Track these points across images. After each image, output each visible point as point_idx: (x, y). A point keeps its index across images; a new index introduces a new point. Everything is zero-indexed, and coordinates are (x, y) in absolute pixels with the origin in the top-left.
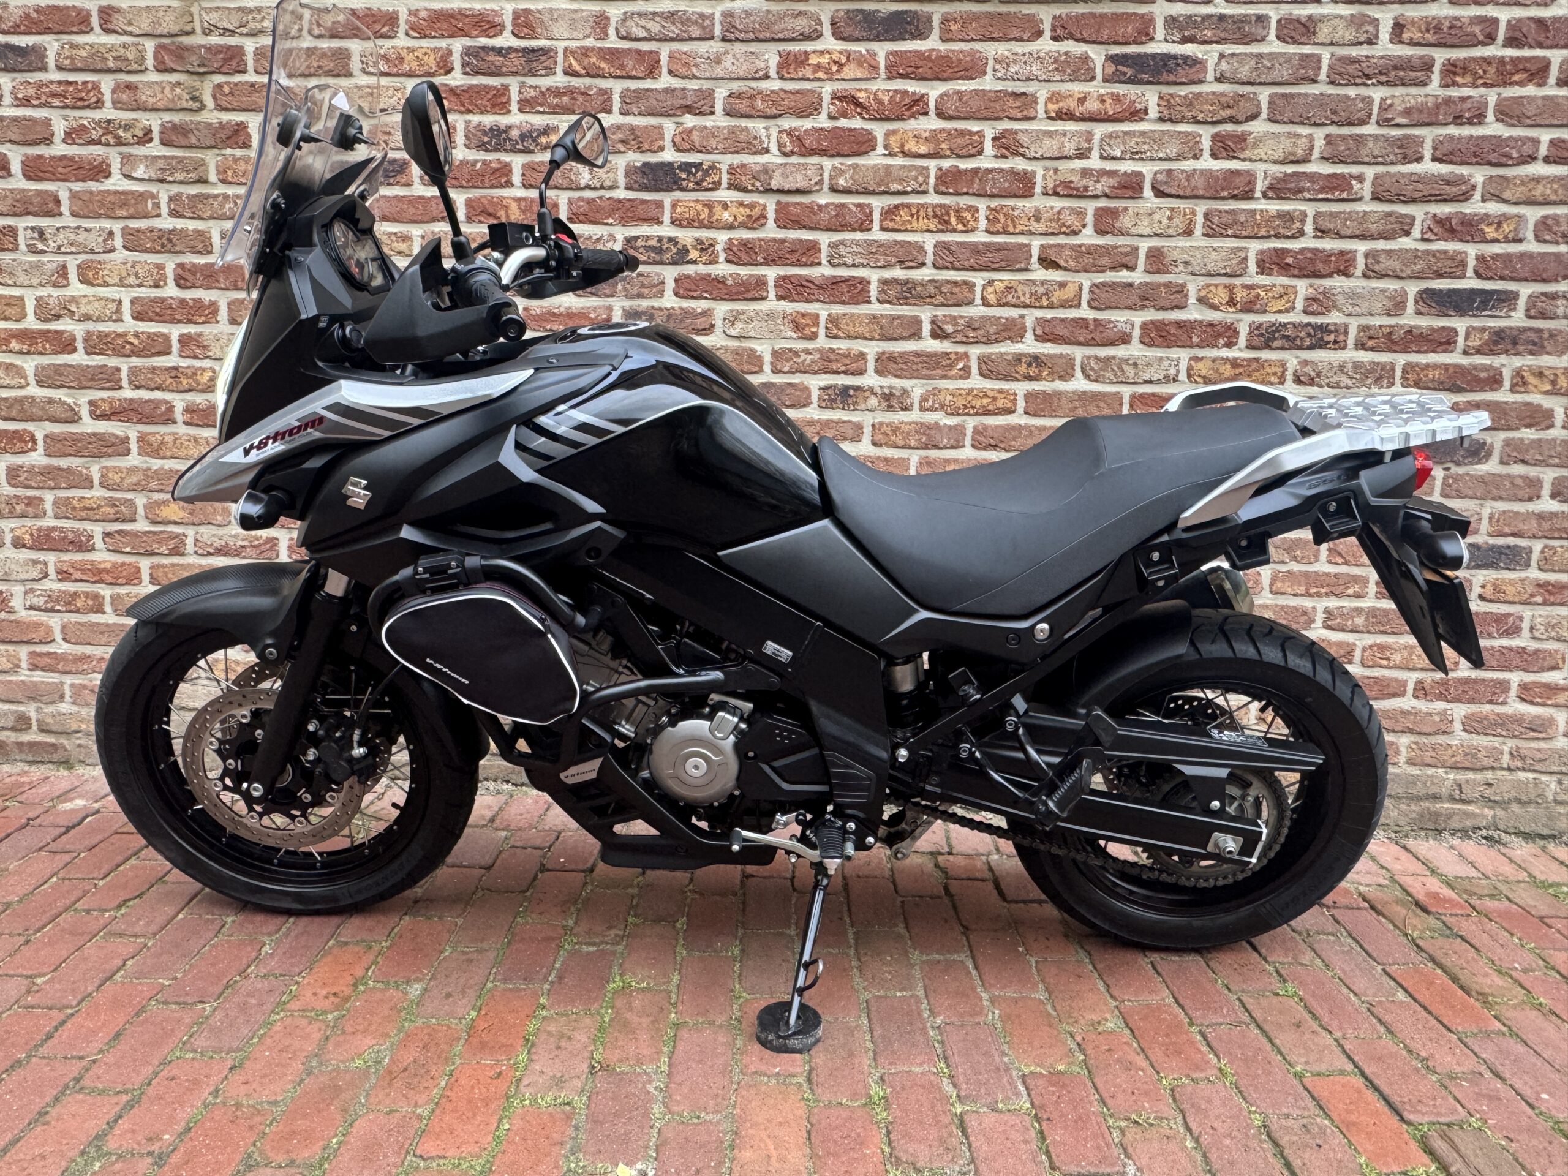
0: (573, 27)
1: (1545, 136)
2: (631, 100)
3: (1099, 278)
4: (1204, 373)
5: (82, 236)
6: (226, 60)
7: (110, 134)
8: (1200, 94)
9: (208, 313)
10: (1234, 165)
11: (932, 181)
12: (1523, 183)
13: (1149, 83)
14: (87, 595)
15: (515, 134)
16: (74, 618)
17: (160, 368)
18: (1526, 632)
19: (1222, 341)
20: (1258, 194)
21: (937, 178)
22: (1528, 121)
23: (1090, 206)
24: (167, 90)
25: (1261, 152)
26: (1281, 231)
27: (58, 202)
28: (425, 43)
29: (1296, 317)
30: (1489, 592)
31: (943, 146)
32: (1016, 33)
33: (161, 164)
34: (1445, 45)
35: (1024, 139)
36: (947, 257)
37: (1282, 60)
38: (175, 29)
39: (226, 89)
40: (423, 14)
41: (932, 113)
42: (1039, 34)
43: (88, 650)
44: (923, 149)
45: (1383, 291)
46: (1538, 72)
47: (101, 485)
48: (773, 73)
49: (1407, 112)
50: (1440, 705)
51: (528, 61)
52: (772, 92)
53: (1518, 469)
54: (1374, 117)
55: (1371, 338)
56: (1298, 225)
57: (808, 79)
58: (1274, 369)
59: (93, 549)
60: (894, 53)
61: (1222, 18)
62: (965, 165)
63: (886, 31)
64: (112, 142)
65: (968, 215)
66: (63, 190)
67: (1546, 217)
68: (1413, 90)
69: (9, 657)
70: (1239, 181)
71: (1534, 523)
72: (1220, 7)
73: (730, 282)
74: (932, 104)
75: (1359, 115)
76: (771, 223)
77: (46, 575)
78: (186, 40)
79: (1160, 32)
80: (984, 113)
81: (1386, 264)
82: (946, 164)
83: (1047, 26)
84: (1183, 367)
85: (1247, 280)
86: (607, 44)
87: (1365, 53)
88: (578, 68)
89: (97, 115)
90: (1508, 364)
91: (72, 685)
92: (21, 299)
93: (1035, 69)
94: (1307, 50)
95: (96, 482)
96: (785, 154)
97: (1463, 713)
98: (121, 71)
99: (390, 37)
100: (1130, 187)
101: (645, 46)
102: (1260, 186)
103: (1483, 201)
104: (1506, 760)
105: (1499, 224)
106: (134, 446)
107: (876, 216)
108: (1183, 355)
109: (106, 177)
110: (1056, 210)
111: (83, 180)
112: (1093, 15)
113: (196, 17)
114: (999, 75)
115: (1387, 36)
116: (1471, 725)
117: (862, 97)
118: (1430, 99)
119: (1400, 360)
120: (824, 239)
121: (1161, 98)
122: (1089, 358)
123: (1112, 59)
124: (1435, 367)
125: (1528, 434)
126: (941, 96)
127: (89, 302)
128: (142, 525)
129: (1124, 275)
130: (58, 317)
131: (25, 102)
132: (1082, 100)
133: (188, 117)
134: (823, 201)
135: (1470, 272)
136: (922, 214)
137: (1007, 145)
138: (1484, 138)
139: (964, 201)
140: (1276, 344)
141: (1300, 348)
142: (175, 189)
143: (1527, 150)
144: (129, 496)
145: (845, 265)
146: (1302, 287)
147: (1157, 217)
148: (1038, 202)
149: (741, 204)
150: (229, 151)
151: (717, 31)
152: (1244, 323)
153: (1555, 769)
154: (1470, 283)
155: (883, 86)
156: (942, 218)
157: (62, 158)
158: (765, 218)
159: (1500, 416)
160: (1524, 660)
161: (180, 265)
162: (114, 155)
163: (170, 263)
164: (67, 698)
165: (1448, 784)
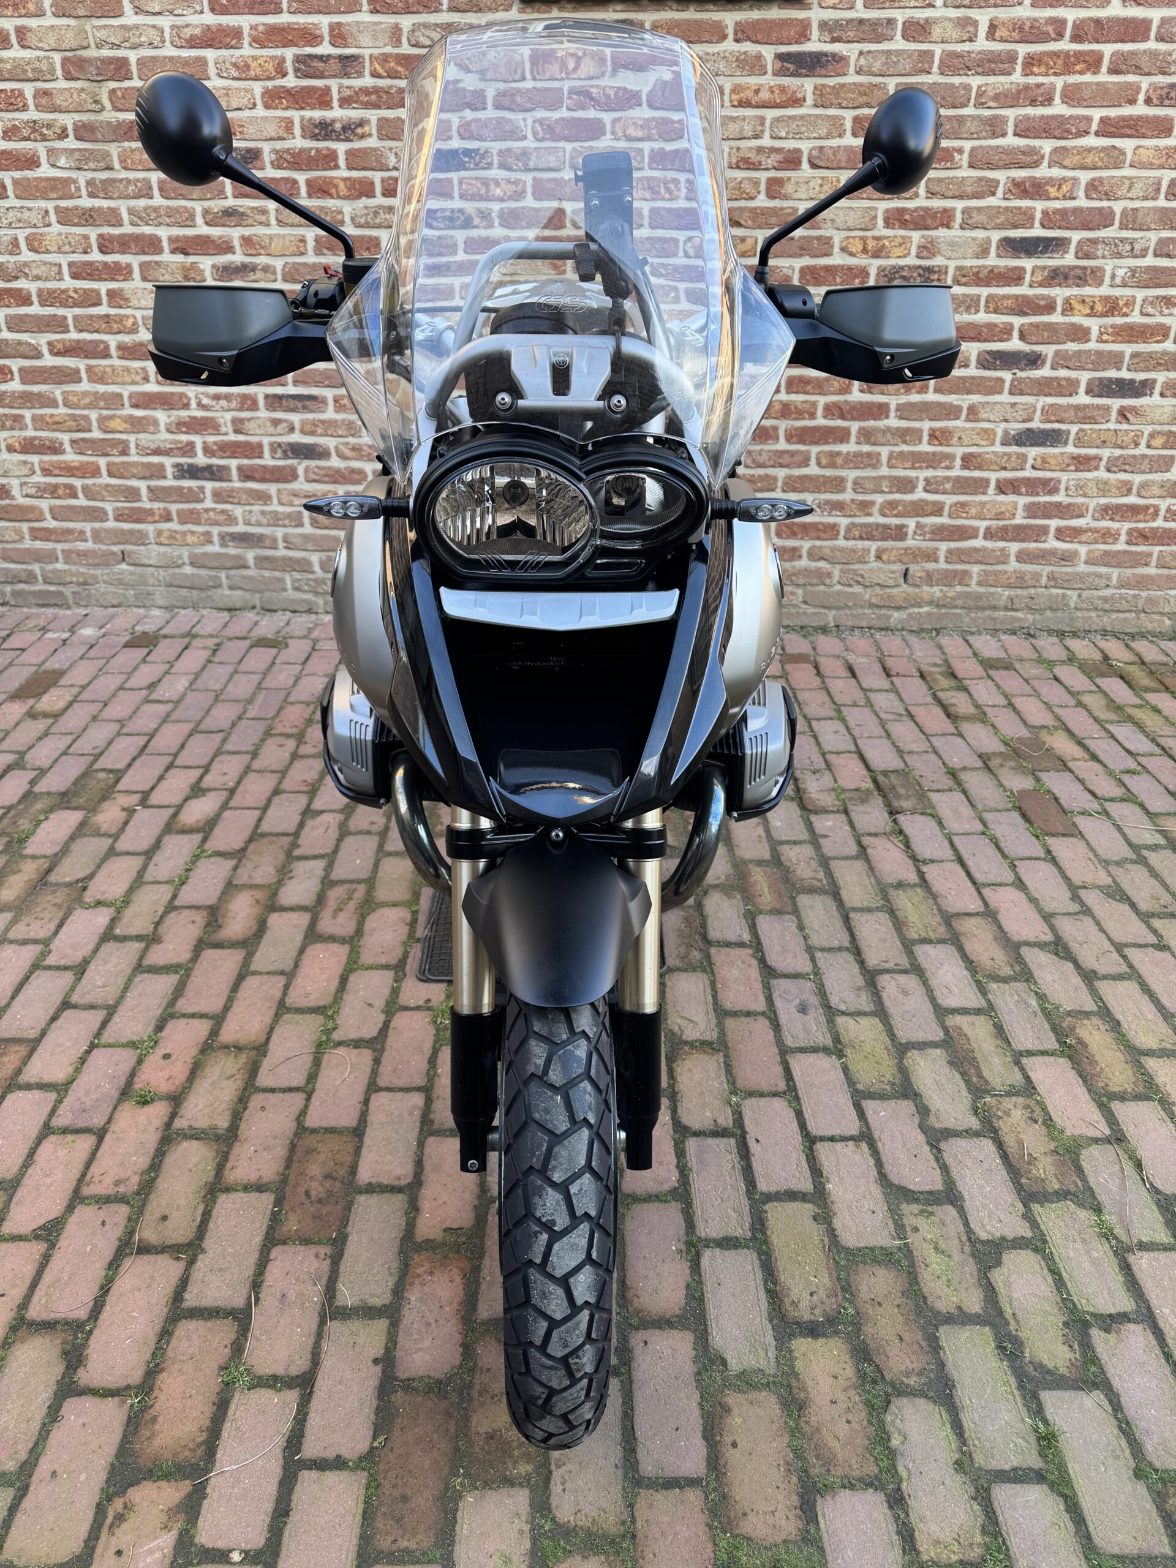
0: (376, 39)
1: (1097, 114)
5: (27, 214)
6: (117, 69)
7: (36, 131)
8: (844, 84)
9: (126, 273)
11: (646, 160)
12: (1079, 152)
13: (806, 76)
14: (66, 486)
15: (338, 126)
16: (58, 502)
17: (95, 316)
18: (1062, 492)
19: (857, 281)
21: (651, 157)
22: (1085, 103)
23: (763, 176)
24: (75, 95)
27: (4, 187)
28: (265, 52)
29: (912, 261)
30: (1038, 464)
31: (654, 131)
32: (707, 37)
33: (77, 155)
34: (1027, 42)
36: (659, 219)
37: (905, 56)
38: (75, 45)
39: (119, 94)
40: (261, 28)
41: (644, 105)
42: (724, 37)
43: (71, 525)
44: (640, 134)
45: (974, 239)
46: (1093, 63)
47: (65, 405)
48: (527, 74)
49: (997, 97)
50: (1001, 544)
51: (344, 66)
52: (528, 90)
53: (1063, 373)
54: (972, 101)
55: (964, 276)
57: (553, 79)
61: (861, 21)
62: (669, 147)
64: (39, 138)
65: (672, 186)
66: (7, 177)
67: (1094, 179)
68: (1002, 79)
69: (16, 531)
71: (1072, 412)
72: (860, 12)
74: (644, 97)
75: (961, 100)
76: (529, 196)
77: (34, 473)
78: (84, 53)
79: (815, 33)
81: (977, 218)
82: (656, 145)
83: (730, 31)
85: (876, 233)
86: (401, 51)
87: (966, 49)
88: (381, 71)
89: (25, 116)
90: (1061, 293)
91: (63, 550)
93: (722, 66)
94: (924, 47)
95: (60, 403)
96: (538, 140)
97: (1016, 549)
98: (38, 80)
99: (238, 48)
100: (792, 161)
103: (1049, 167)
104: (1044, 580)
105: (1060, 186)
106: (84, 375)
110: (738, 181)
111: (21, 170)
112: (764, 20)
113: (90, 34)
115: (984, 35)
116: (1021, 557)
117: (594, 90)
118: (1014, 86)
119: (984, 292)
120: (570, 208)
121: (815, 88)
123: (780, 57)
124: (1008, 297)
125: (1072, 347)
126: (651, 91)
127: (38, 266)
128: (96, 434)
130: (16, 278)
132: (757, 91)
133: (92, 117)
134: (568, 178)
135: (1037, 224)
136: (640, 186)
138: (1052, 117)
139: (670, 175)
142: (90, 175)
143: (1083, 126)
144: (86, 412)
146: (916, 236)
147: (812, 184)
149: (508, 181)
150: (126, 144)
152: (873, 267)
153: (1077, 586)
154: (1037, 232)
155: (609, 82)
156: (655, 190)
158: (524, 191)
159: (1053, 334)
160: (1060, 511)
161: (100, 236)
162: (41, 149)
163: (93, 233)
164: (61, 559)
165: (1004, 598)
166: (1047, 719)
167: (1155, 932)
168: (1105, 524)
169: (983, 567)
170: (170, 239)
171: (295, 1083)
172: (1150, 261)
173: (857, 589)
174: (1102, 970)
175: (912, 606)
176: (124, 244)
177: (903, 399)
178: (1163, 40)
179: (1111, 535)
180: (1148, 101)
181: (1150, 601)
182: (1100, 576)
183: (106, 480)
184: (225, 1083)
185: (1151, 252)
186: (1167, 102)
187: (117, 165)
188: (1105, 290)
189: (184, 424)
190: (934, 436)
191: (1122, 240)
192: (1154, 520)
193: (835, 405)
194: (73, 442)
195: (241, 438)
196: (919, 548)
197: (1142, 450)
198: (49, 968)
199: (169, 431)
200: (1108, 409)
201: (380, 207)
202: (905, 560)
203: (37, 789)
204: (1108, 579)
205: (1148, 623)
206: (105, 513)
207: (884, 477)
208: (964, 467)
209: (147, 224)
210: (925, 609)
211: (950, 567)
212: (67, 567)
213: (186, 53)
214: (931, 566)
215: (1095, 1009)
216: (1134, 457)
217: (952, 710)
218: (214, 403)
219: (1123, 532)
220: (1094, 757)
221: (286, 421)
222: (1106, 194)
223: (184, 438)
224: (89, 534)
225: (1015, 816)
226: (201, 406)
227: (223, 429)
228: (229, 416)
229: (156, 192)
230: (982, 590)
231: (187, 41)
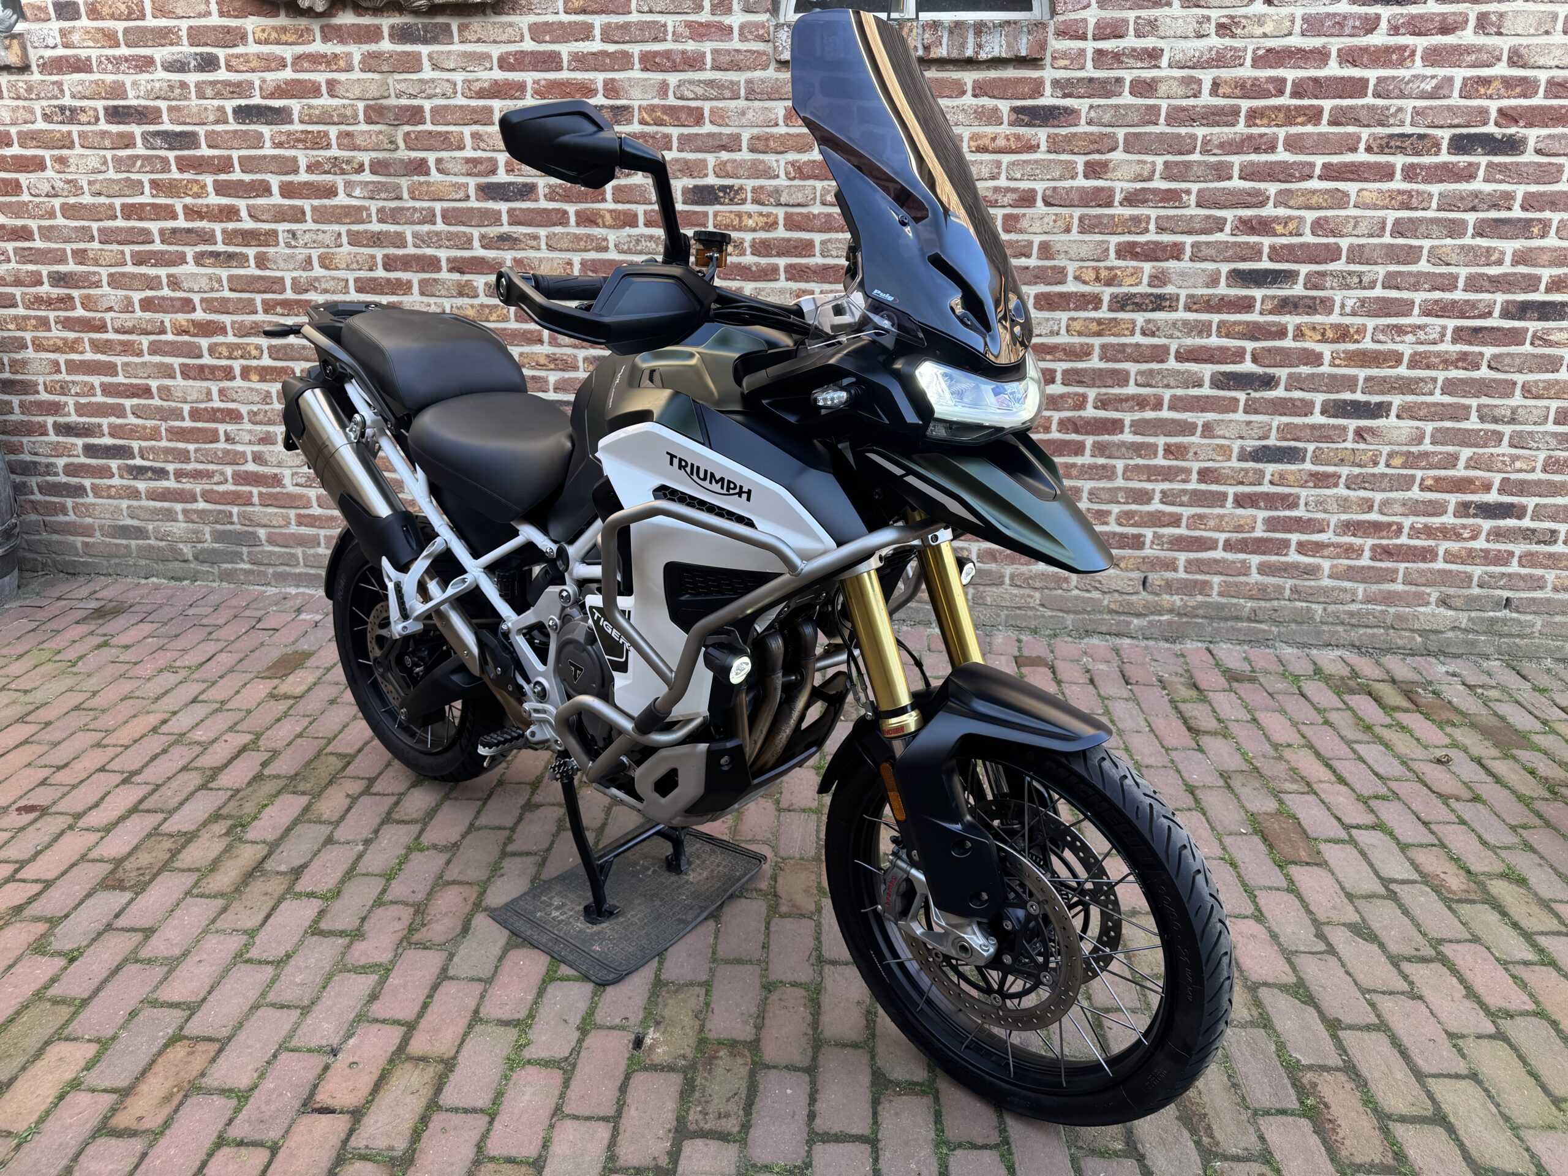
1: (1319, 161)
2: (686, 142)
4: (1078, 328)
5: (321, 236)
6: (413, 116)
7: (336, 166)
8: (1076, 134)
9: (404, 287)
10: (1100, 183)
12: (1303, 195)
13: (1040, 126)
18: (1302, 507)
19: (1091, 306)
20: (1116, 204)
22: (1307, 151)
23: (1000, 213)
24: (374, 137)
25: (1119, 174)
26: (1133, 229)
27: (304, 213)
29: (1143, 289)
30: (1276, 479)
32: (947, 93)
33: (371, 187)
34: (1249, 98)
37: (1133, 109)
38: (377, 94)
39: (412, 136)
40: (543, 83)
42: (964, 93)
45: (1203, 271)
46: (1315, 116)
48: (781, 122)
49: (1221, 146)
50: (1242, 556)
51: (615, 115)
52: (781, 135)
53: (1297, 394)
54: (1198, 149)
55: (1195, 303)
56: (1144, 224)
58: (1129, 325)
61: (1091, 80)
64: (338, 172)
66: (307, 205)
67: (1319, 218)
68: (1226, 129)
69: (284, 517)
70: (1103, 195)
71: (1308, 431)
72: (1090, 72)
73: (754, 268)
75: (1187, 147)
76: (781, 227)
78: (384, 102)
79: (1048, 90)
81: (1206, 252)
83: (969, 88)
84: (1063, 324)
85: (1108, 264)
86: (667, 103)
87: (1191, 103)
88: (648, 119)
89: (327, 153)
90: (1291, 321)
92: (282, 279)
93: (961, 117)
94: (1151, 102)
96: (790, 179)
97: (1258, 561)
98: (342, 123)
100: (1027, 199)
101: (694, 104)
102: (1118, 197)
103: (1275, 207)
104: (1287, 593)
105: (1286, 224)
108: (1064, 316)
109: (335, 196)
111: (320, 198)
112: (1001, 79)
113: (390, 86)
115: (1208, 92)
116: (1263, 569)
118: (1238, 135)
119: (1216, 318)
120: (817, 238)
121: (1048, 136)
123: (1015, 110)
124: (1239, 323)
125: (1305, 370)
127: (327, 281)
129: (1023, 261)
130: (306, 291)
131: (280, 145)
132: (994, 139)
133: (387, 155)
134: (816, 212)
135: (1265, 257)
138: (1276, 163)
140: (1128, 308)
141: (1145, 311)
142: (381, 204)
143: (1306, 171)
145: (832, 255)
146: (1148, 267)
147: (1046, 220)
149: (761, 214)
150: (415, 178)
151: (742, 93)
152: (1107, 293)
153: (1322, 600)
154: (1265, 264)
157: (306, 183)
159: (1285, 358)
160: (1300, 525)
161: (386, 256)
162: (339, 181)
163: (379, 253)
165: (1247, 610)
166: (1293, 737)
167: (1405, 977)
168: (1347, 539)
169: (1223, 578)
170: (448, 260)
171: (479, 1104)
172: (1378, 292)
173: (1096, 595)
174: (1347, 1020)
175: (1152, 613)
176: (407, 263)
177: (1137, 416)
178: (1380, 96)
179: (1354, 551)
180: (1369, 149)
181: (1398, 616)
182: (1345, 590)
184: (409, 1099)
185: (1379, 284)
186: (1386, 150)
187: (406, 196)
188: (1335, 318)
190: (1169, 450)
191: (1350, 273)
192: (1398, 537)
193: (1069, 419)
196: (1157, 558)
197: (1381, 468)
198: (250, 961)
200: (1344, 429)
201: (642, 236)
202: (1144, 568)
203: (266, 772)
204: (1354, 593)
205: (1400, 639)
207: (1119, 489)
208: (1201, 480)
209: (429, 246)
210: (1165, 617)
211: (1190, 576)
213: (474, 103)
214: (1170, 575)
215: (1341, 1064)
216: (1374, 475)
217: (1192, 723)
219: (1367, 548)
220: (1341, 780)
222: (1332, 231)
225: (1257, 839)
229: (439, 219)
230: (1223, 600)
231: (477, 93)
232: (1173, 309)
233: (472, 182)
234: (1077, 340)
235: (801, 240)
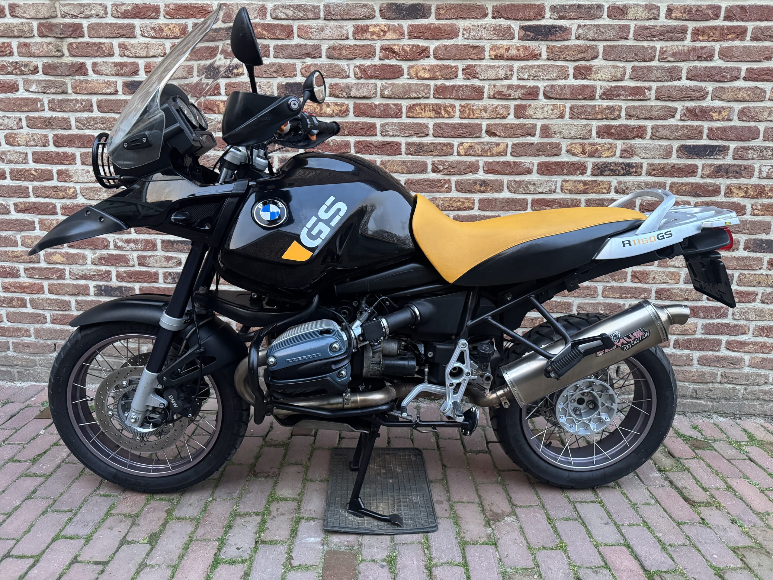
1: (744, 67)
2: (279, 50)
3: (517, 141)
4: (569, 188)
5: (6, 121)
6: (74, 31)
7: (17, 69)
8: (568, 46)
9: (71, 159)
10: (585, 82)
11: (432, 92)
12: (732, 91)
13: (542, 40)
14: (18, 299)
15: (222, 69)
16: (12, 310)
17: (48, 187)
18: (730, 316)
19: (578, 172)
20: (597, 97)
21: (435, 90)
22: (736, 59)
23: (512, 104)
24: (45, 47)
25: (599, 76)
26: (609, 116)
28: (174, 21)
29: (617, 159)
31: (437, 74)
32: (474, 15)
33: (43, 84)
34: (694, 20)
35: (478, 69)
36: (439, 131)
37: (610, 28)
38: (47, 15)
39: (74, 46)
40: (172, 6)
41: (432, 56)
42: (486, 15)
43: (20, 325)
44: (427, 75)
45: (660, 146)
46: (741, 34)
47: (22, 245)
48: (351, 36)
49: (674, 55)
50: (686, 352)
52: (350, 46)
54: (657, 57)
55: (654, 170)
56: (617, 113)
57: (369, 40)
58: (606, 186)
59: (19, 276)
60: (412, 26)
61: (579, 6)
62: (448, 83)
63: (408, 14)
64: (18, 73)
65: (450, 109)
67: (744, 108)
68: (677, 43)
70: (588, 91)
71: (735, 262)
73: (331, 144)
74: (431, 52)
75: (649, 56)
76: (351, 114)
78: (53, 21)
79: (548, 14)
80: (458, 57)
81: (662, 132)
82: (439, 83)
83: (490, 11)
84: (559, 185)
85: (591, 141)
86: (266, 22)
87: (652, 24)
89: (10, 59)
90: (723, 183)
91: (13, 343)
93: (484, 33)
94: (623, 22)
95: (19, 243)
96: (358, 78)
97: (698, 356)
98: (21, 37)
99: (156, 18)
100: (532, 94)
101: (285, 23)
102: (598, 93)
103: (712, 100)
104: (719, 378)
105: (720, 112)
106: (37, 226)
107: (404, 110)
108: (559, 179)
109: (18, 90)
110: (494, 106)
111: (5, 93)
112: (513, 5)
113: (58, 9)
114: (466, 36)
115: (664, 15)
116: (702, 361)
117: (396, 48)
118: (686, 48)
119: (669, 181)
120: (378, 122)
121: (548, 48)
122: (511, 181)
123: (523, 28)
124: (686, 184)
126: (436, 48)
127: (11, 154)
128: (43, 265)
129: (529, 139)
132: (508, 50)
133: (56, 60)
134: (377, 103)
135: (705, 136)
136: (427, 109)
137: (470, 73)
138: (713, 68)
139: (448, 102)
140: (606, 173)
141: (618, 175)
142: (51, 97)
143: (735, 74)
145: (389, 135)
146: (620, 144)
147: (546, 109)
148: (486, 102)
149: (336, 104)
150: (77, 77)
151: (322, 15)
152: (590, 162)
153: (744, 382)
154: (705, 142)
155: (406, 42)
156: (437, 111)
158: (348, 111)
160: (729, 329)
161: (55, 135)
162: (20, 80)
163: (51, 134)
164: (11, 349)
165: (690, 390)
168: (762, 339)
176: (71, 141)
179: (767, 347)
182: (760, 376)
183: (47, 295)
188: (755, 181)
189: (104, 258)
190: (635, 276)
191: (766, 148)
194: (26, 269)
195: (144, 269)
199: (93, 263)
200: (761, 260)
204: (767, 377)
206: (45, 318)
207: (600, 304)
208: (658, 298)
209: (88, 128)
212: (15, 354)
213: (120, 21)
217: (687, 494)
218: (126, 245)
221: (175, 258)
222: (753, 118)
223: (104, 268)
224: (32, 332)
226: (116, 247)
227: (131, 263)
228: (135, 254)
229: (95, 108)
231: (122, 14)
232: (638, 174)
233: (120, 81)
234: (568, 196)
235: (367, 123)
